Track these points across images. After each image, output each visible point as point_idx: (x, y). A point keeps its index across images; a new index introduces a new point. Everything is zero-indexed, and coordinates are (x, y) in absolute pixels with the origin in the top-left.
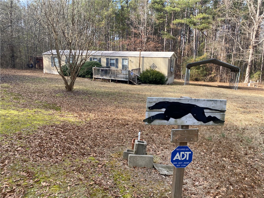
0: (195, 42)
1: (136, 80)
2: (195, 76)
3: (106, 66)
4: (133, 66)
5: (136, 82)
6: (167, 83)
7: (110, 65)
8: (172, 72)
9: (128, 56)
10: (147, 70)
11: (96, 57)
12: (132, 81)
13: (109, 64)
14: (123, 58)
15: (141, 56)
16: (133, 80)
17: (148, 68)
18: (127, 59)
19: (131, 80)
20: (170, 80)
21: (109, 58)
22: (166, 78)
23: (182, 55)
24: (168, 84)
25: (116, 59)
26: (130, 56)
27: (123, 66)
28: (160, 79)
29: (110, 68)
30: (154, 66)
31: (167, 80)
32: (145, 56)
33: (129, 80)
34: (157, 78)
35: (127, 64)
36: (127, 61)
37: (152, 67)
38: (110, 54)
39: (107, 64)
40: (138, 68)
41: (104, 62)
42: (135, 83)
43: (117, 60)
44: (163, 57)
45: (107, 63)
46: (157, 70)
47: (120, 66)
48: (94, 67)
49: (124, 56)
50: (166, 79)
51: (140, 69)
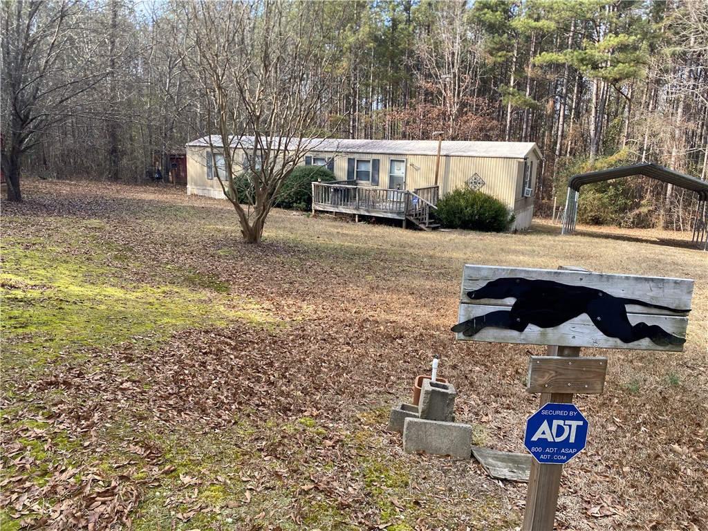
0: (596, 115)
1: (427, 219)
2: (591, 211)
3: (345, 179)
4: (418, 178)
5: (425, 224)
6: (513, 227)
7: (357, 177)
8: (526, 198)
9: (407, 153)
10: (458, 193)
11: (321, 156)
12: (414, 221)
13: (354, 175)
14: (393, 158)
15: (441, 154)
16: (417, 219)
17: (461, 186)
18: (403, 161)
19: (412, 218)
20: (522, 220)
21: (357, 157)
22: (511, 214)
23: (557, 153)
24: (515, 232)
25: (374, 160)
26: (412, 152)
27: (392, 179)
28: (492, 218)
29: (356, 184)
30: (477, 180)
31: (513, 219)
32: (452, 154)
33: (407, 217)
34: (484, 214)
35: (404, 175)
36: (403, 166)
37: (472, 183)
38: (360, 146)
39: (350, 173)
40: (433, 184)
41: (341, 169)
42: (422, 226)
43: (376, 164)
44: (503, 156)
45: (350, 170)
46: (484, 190)
47: (384, 178)
48: (317, 181)
49: (397, 152)
50: (509, 217)
51: (438, 187)
